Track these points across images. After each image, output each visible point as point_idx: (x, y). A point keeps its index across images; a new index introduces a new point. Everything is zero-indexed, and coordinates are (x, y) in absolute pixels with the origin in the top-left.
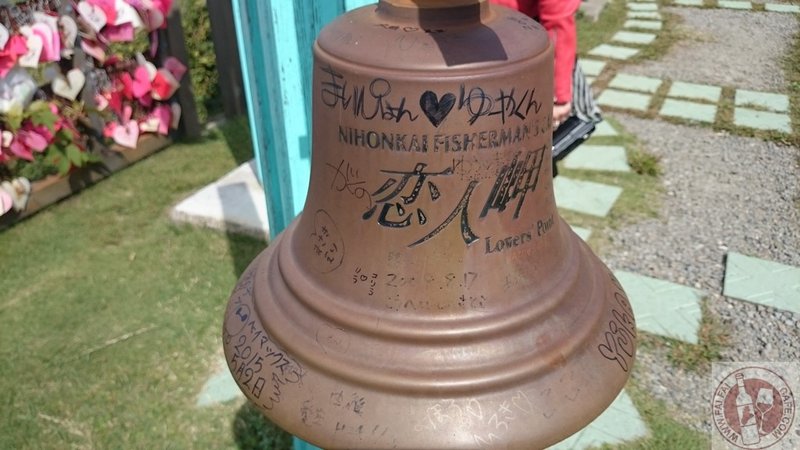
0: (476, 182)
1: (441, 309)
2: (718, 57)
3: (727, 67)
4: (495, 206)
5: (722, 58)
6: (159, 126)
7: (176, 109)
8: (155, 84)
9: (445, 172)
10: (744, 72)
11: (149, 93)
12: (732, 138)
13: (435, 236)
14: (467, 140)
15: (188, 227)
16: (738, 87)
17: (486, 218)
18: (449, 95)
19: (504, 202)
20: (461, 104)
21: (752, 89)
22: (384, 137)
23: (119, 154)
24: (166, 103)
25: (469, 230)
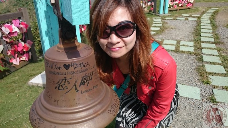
0: (77, 80)
1: (72, 106)
2: (176, 33)
3: (179, 35)
4: (82, 84)
5: (177, 33)
6: (25, 59)
7: (30, 54)
8: (24, 47)
9: (70, 79)
10: (183, 36)
11: (22, 50)
12: (179, 54)
13: (70, 91)
14: (74, 72)
15: (33, 86)
16: (181, 41)
17: (81, 87)
18: (69, 64)
19: (84, 83)
20: (72, 66)
21: (185, 41)
22: (57, 73)
23: (14, 67)
24: (27, 52)
25: (77, 89)
